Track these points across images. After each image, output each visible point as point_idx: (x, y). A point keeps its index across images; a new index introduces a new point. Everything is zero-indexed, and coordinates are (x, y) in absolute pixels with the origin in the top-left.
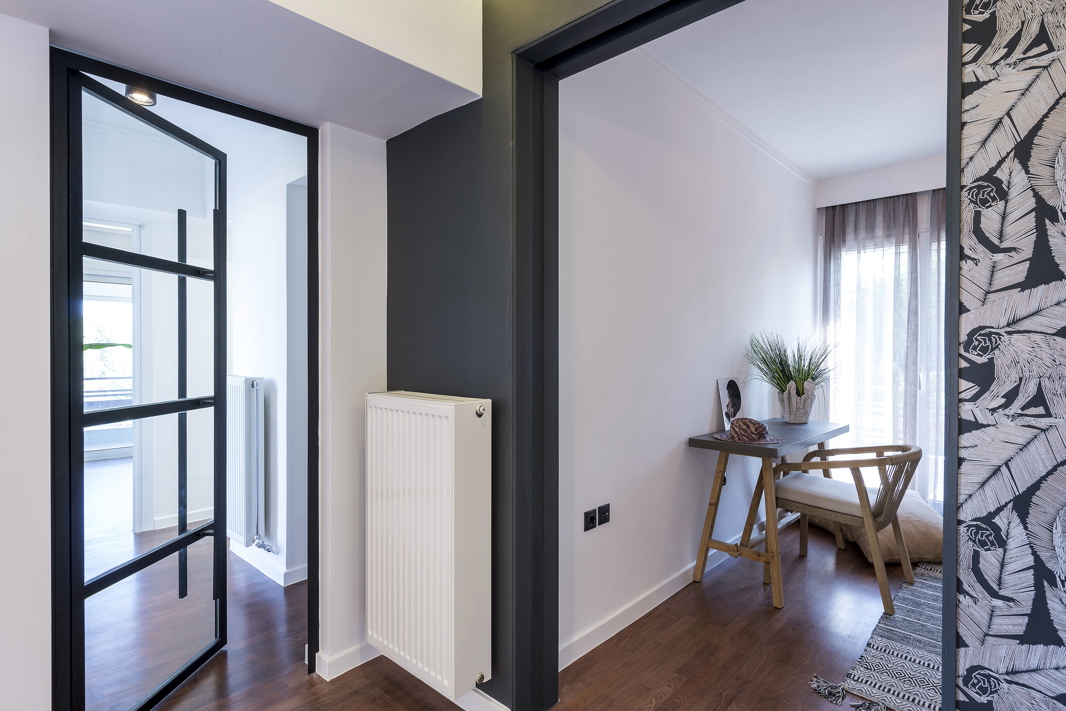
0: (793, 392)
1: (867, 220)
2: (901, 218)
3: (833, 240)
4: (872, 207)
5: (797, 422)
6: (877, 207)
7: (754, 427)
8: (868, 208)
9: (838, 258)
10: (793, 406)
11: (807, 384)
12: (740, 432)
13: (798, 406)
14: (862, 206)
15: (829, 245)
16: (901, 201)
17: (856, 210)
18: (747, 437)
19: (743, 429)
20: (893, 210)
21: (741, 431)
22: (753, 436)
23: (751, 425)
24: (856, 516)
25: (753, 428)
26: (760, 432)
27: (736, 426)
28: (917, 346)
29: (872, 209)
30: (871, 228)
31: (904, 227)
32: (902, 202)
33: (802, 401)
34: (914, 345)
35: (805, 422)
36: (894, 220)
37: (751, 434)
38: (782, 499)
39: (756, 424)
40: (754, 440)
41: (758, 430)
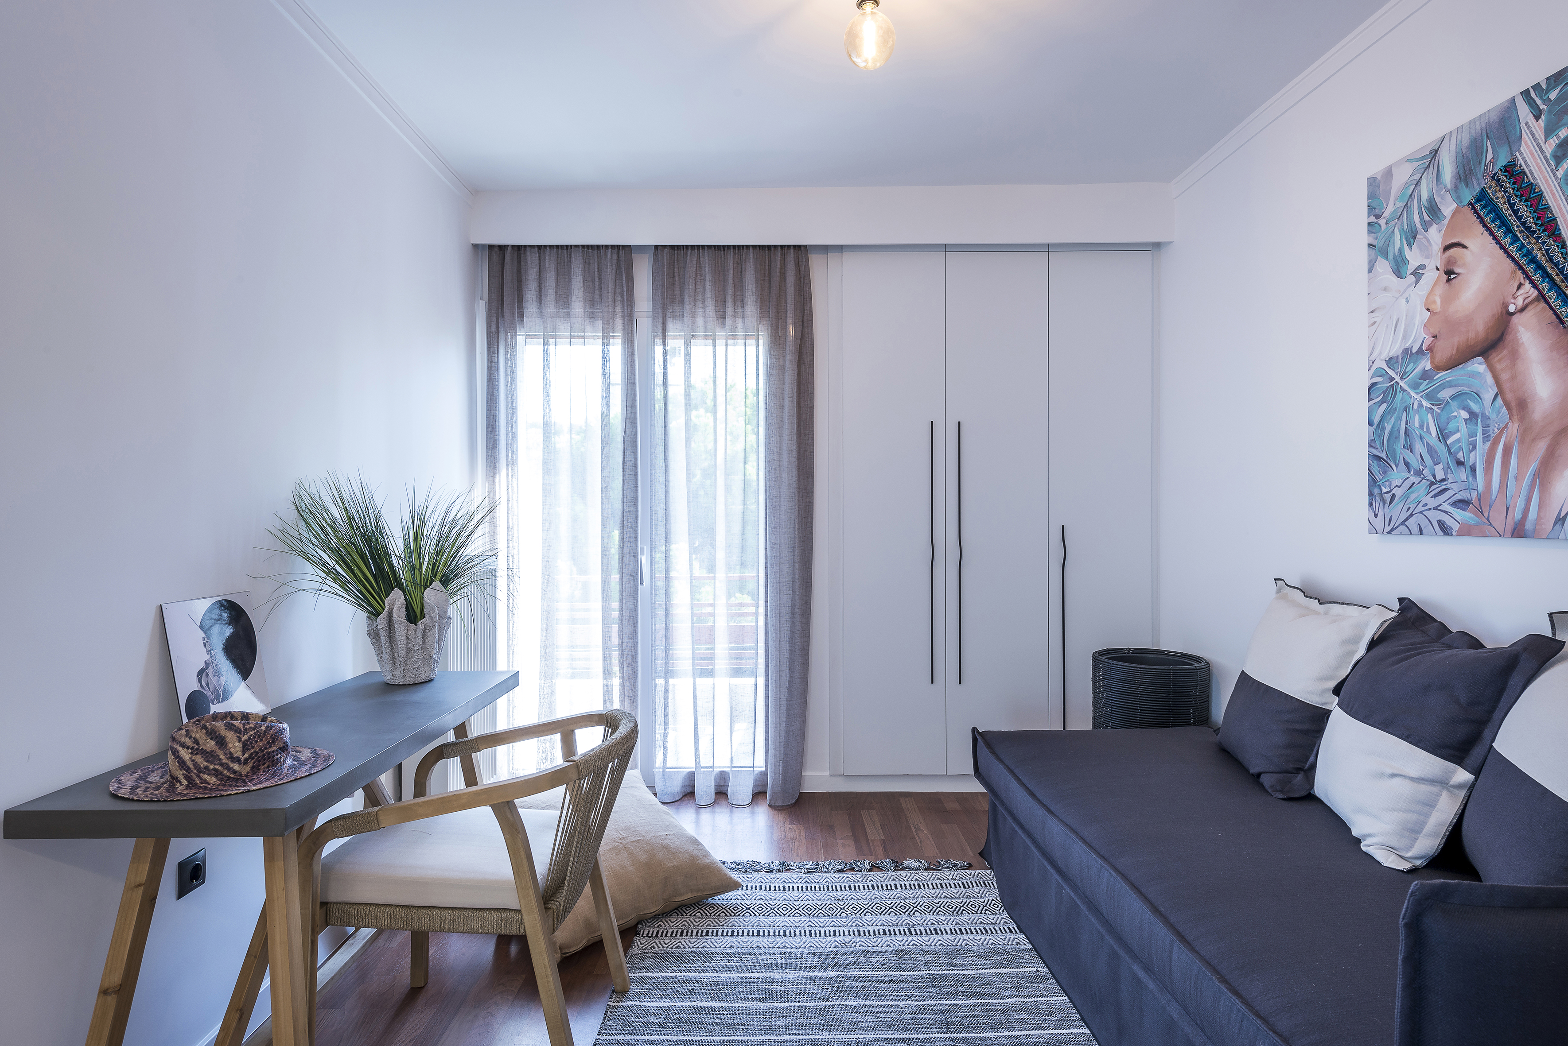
0: (399, 614)
1: (557, 282)
2: (611, 286)
3: (503, 312)
4: (566, 260)
5: (409, 680)
6: (573, 260)
7: (240, 741)
8: (559, 261)
9: (512, 348)
10: (399, 647)
11: (430, 596)
12: (193, 761)
13: (410, 646)
14: (550, 255)
15: (495, 318)
16: (609, 256)
17: (540, 260)
18: (216, 773)
19: (203, 752)
20: (598, 271)
21: (199, 759)
22: (236, 767)
23: (230, 736)
24: (510, 910)
25: (237, 744)
26: (257, 753)
27: (183, 745)
28: (637, 511)
29: (566, 263)
30: (564, 299)
31: (614, 303)
32: (612, 259)
33: (419, 634)
34: (632, 508)
35: (428, 679)
36: (600, 289)
37: (230, 763)
38: (340, 903)
39: (246, 729)
40: (239, 779)
41: (253, 747)
